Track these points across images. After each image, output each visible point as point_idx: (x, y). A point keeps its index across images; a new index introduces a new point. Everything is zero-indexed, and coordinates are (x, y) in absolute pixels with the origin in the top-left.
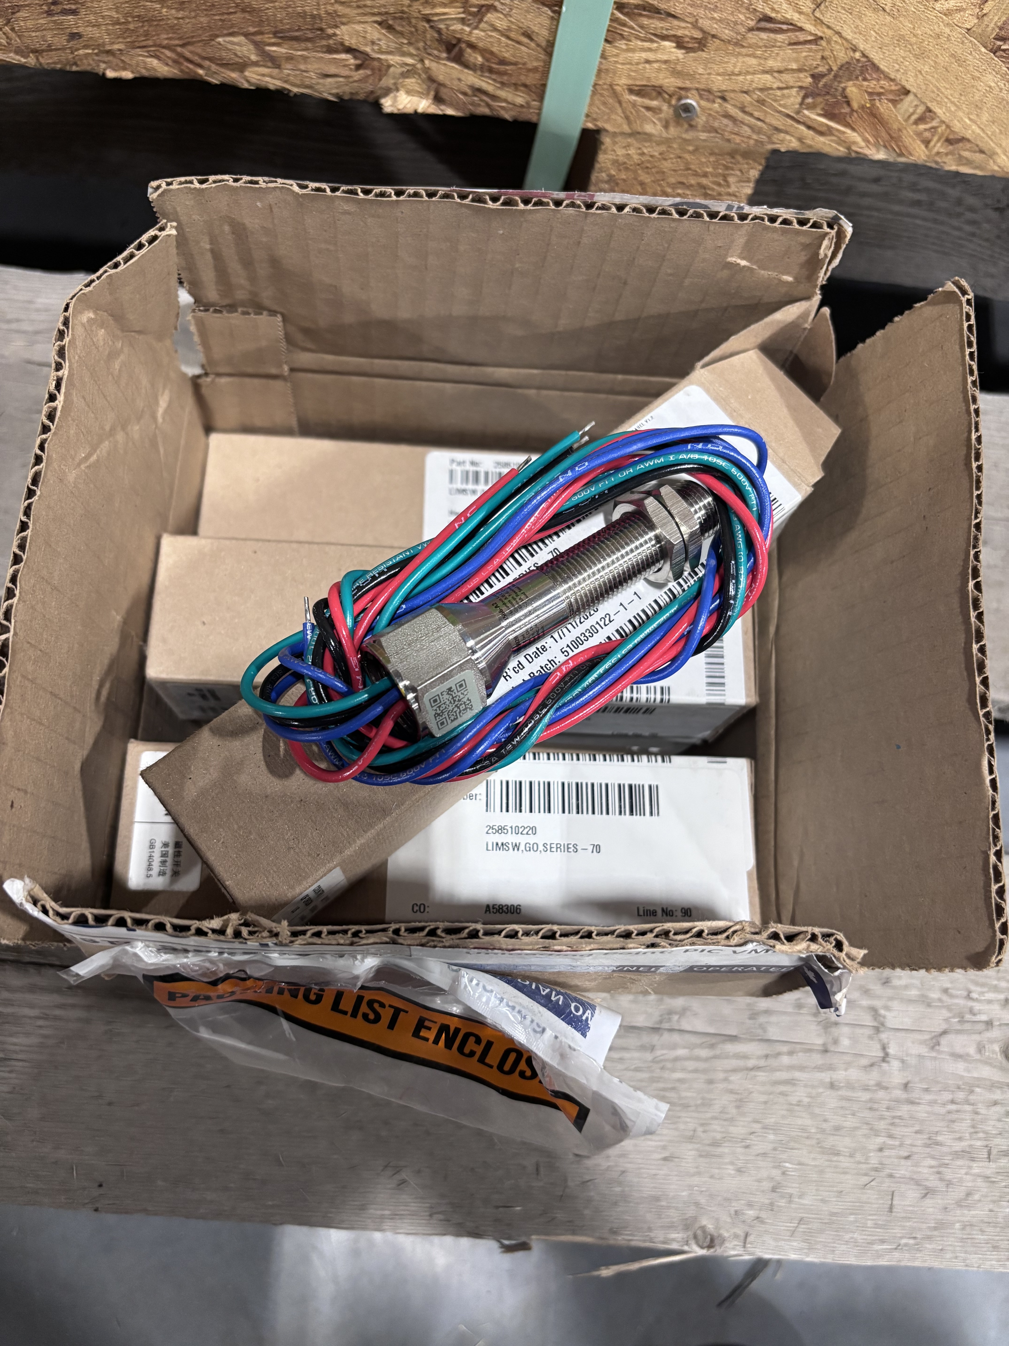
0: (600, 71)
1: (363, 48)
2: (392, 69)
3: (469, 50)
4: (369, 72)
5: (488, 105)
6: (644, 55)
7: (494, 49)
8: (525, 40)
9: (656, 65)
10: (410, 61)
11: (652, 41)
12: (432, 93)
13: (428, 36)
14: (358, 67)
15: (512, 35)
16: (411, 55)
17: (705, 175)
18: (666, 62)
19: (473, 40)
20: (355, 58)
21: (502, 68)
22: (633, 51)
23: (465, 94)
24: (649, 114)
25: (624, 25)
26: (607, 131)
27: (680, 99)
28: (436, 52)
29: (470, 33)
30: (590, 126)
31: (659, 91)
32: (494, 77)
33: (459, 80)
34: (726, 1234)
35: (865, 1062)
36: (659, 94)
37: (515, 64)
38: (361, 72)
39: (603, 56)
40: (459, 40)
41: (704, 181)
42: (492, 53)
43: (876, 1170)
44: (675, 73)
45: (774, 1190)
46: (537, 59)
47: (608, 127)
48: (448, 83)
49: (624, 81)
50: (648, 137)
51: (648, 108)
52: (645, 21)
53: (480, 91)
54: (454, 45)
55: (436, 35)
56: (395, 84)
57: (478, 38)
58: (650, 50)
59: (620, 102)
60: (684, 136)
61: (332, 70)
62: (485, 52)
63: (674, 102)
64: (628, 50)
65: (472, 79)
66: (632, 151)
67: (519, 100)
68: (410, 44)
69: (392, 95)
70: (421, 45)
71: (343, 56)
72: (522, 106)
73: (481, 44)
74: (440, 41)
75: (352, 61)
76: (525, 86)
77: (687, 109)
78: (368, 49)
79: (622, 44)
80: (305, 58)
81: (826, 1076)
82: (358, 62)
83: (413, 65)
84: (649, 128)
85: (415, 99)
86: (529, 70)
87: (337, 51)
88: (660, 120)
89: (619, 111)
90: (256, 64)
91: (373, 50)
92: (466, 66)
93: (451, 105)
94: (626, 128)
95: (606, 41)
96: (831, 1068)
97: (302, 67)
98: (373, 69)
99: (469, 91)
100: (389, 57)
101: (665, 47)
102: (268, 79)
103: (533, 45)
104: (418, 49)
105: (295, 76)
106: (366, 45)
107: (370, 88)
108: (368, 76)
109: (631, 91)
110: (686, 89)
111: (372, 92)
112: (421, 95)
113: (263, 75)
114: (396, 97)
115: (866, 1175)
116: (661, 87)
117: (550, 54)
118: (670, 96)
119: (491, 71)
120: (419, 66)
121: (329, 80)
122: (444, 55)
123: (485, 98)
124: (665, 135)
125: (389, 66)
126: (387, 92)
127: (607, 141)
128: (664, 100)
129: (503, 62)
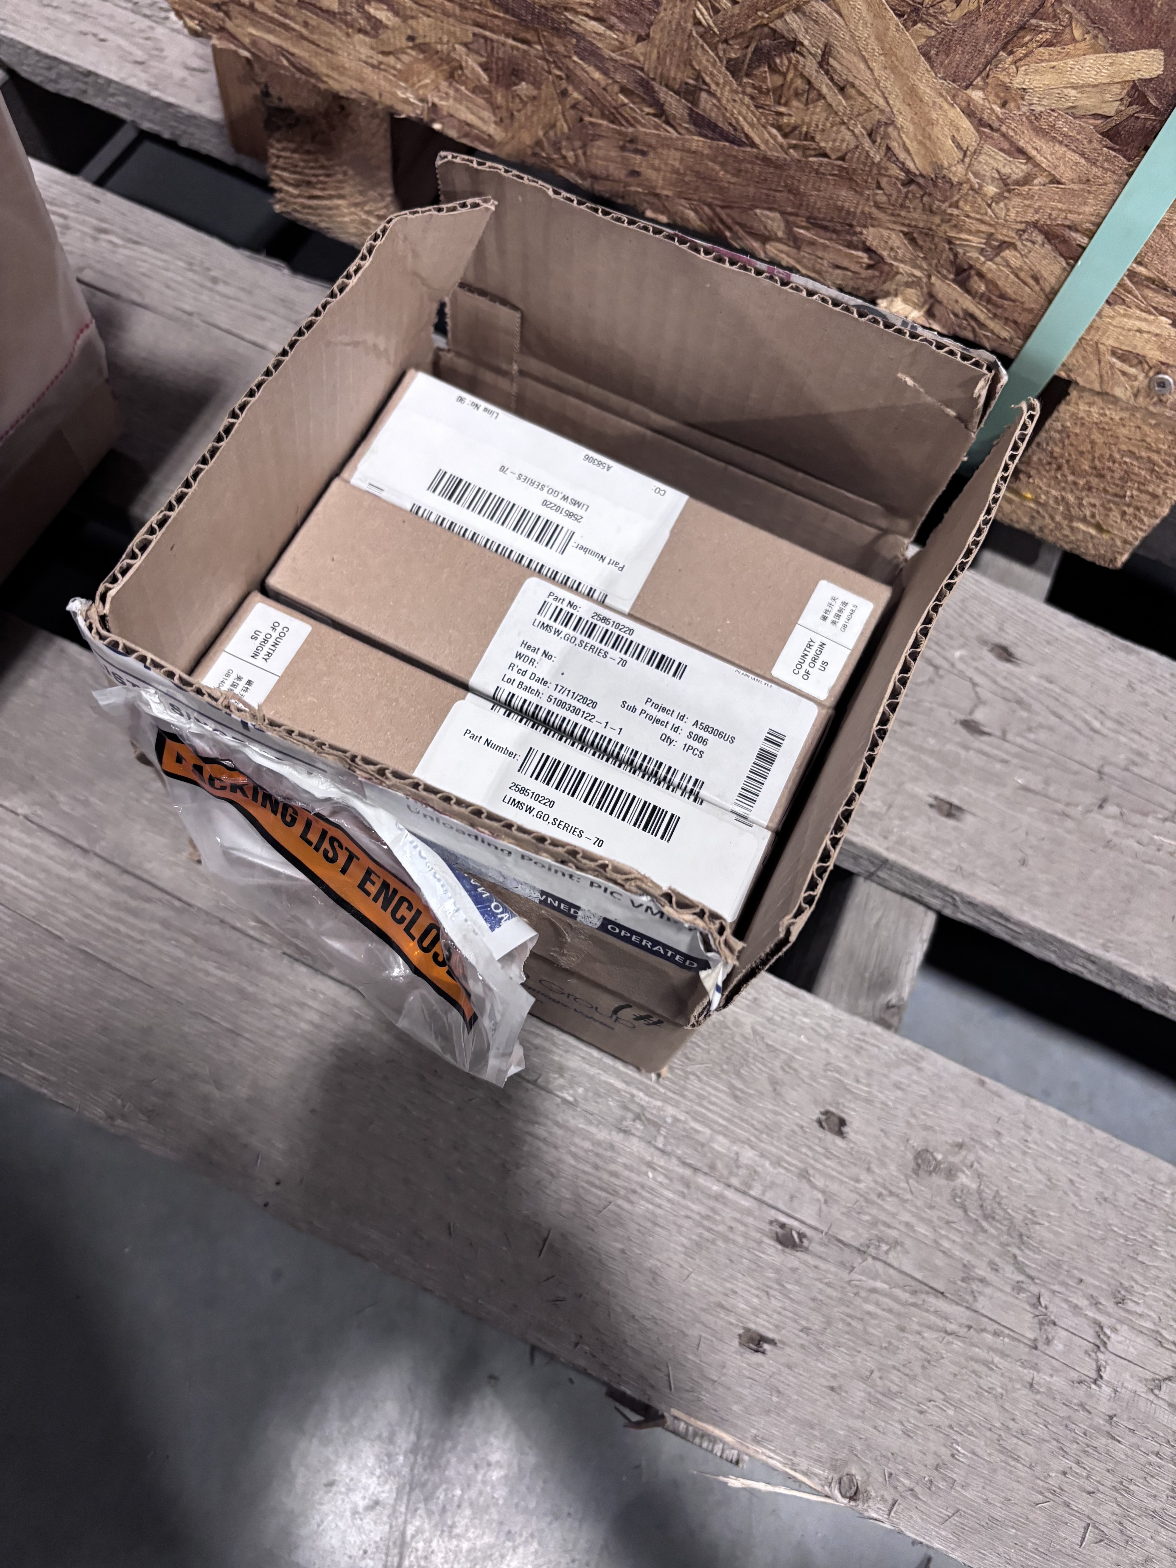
0: (1091, 327)
1: (880, 251)
2: (899, 277)
3: (976, 278)
4: (877, 273)
5: (974, 331)
6: (1138, 324)
7: (1000, 283)
8: (1031, 282)
9: (1146, 336)
10: (918, 273)
11: (1151, 313)
12: (927, 307)
13: (944, 256)
14: (869, 267)
15: (1022, 275)
16: (921, 268)
17: (1158, 452)
18: (1157, 335)
19: (984, 269)
20: (870, 258)
21: (1000, 301)
22: (1129, 317)
23: (956, 315)
24: (1122, 378)
25: (1130, 292)
26: (1077, 384)
27: (1158, 373)
28: (945, 272)
29: (984, 263)
30: (1063, 375)
31: (1140, 360)
32: (989, 307)
33: (957, 301)
34: (873, 1494)
35: (1074, 1375)
36: (1141, 362)
37: (1014, 301)
38: (870, 272)
39: (1099, 315)
40: (971, 267)
41: (1155, 457)
42: (996, 286)
43: (1054, 1493)
44: (1163, 349)
45: (937, 1467)
46: (1036, 302)
47: (1080, 381)
48: (945, 301)
49: (1111, 342)
50: (1115, 400)
51: (1124, 373)
52: (1150, 294)
53: (972, 316)
54: (965, 270)
55: (952, 257)
56: (896, 290)
57: (990, 270)
58: (1145, 320)
59: (1100, 362)
60: (1151, 408)
61: (845, 263)
62: (991, 284)
63: (1151, 374)
64: (1124, 315)
65: (968, 303)
66: (1094, 409)
67: (1005, 334)
68: (925, 258)
69: (890, 299)
70: (935, 261)
71: (860, 254)
72: (1005, 340)
73: (989, 276)
74: (953, 263)
75: (866, 260)
76: (1015, 322)
77: (1163, 384)
78: (885, 254)
79: (1121, 309)
80: (825, 247)
81: (1028, 1374)
82: (871, 262)
83: (920, 278)
84: (1119, 392)
85: (909, 308)
86: (1025, 310)
87: (856, 248)
88: (1132, 387)
89: (1096, 368)
90: (779, 240)
91: (889, 256)
92: (968, 291)
93: (939, 322)
94: (1097, 387)
95: (1108, 302)
96: (1035, 1367)
97: (819, 254)
98: (882, 272)
99: (961, 314)
100: (902, 265)
101: (1161, 321)
102: (783, 256)
103: (1037, 288)
104: (930, 265)
105: (809, 260)
106: (885, 249)
107: (871, 288)
108: (874, 277)
109: (1114, 353)
110: (1168, 365)
111: (872, 292)
112: (916, 306)
113: (781, 251)
114: (892, 301)
115: (1041, 1493)
116: (1144, 357)
117: (1050, 301)
118: (1151, 368)
119: (989, 301)
120: (925, 280)
121: (839, 271)
122: (952, 276)
123: (973, 323)
124: (1132, 401)
125: (898, 273)
126: (886, 295)
127: (1074, 393)
128: (1143, 371)
129: (1003, 296)
